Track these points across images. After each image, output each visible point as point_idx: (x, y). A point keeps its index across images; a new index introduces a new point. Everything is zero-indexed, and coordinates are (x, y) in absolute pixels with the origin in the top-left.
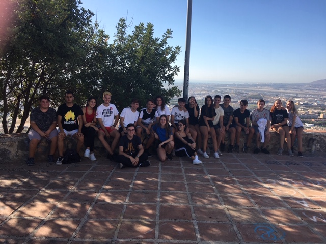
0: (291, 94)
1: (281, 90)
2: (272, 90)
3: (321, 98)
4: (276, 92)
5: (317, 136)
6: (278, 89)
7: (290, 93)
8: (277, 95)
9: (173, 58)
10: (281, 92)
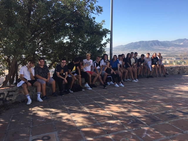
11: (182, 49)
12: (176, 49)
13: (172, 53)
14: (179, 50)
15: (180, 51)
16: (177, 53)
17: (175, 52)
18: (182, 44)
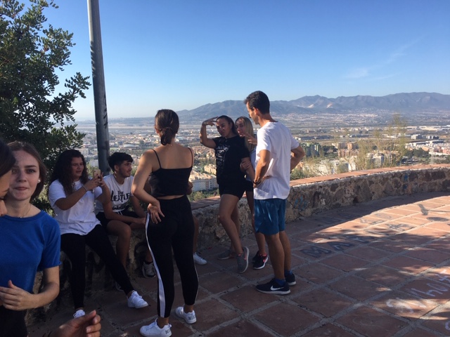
4: (129, 129)
8: (131, 133)
11: (313, 117)
12: (301, 118)
13: (293, 127)
14: (307, 121)
15: (310, 121)
16: (303, 125)
17: (300, 124)
18: (311, 106)
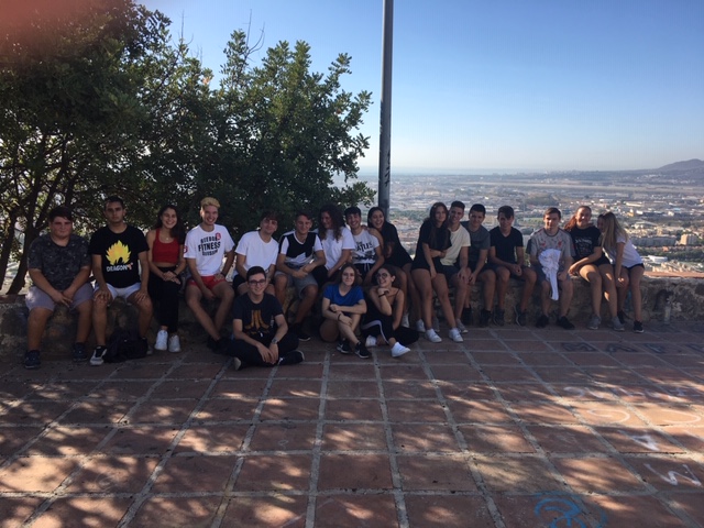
0: (619, 194)
1: (596, 186)
2: (576, 185)
3: (683, 201)
4: (584, 190)
5: (675, 285)
6: (591, 184)
7: (615, 191)
8: (587, 197)
9: (354, 119)
10: (595, 190)
